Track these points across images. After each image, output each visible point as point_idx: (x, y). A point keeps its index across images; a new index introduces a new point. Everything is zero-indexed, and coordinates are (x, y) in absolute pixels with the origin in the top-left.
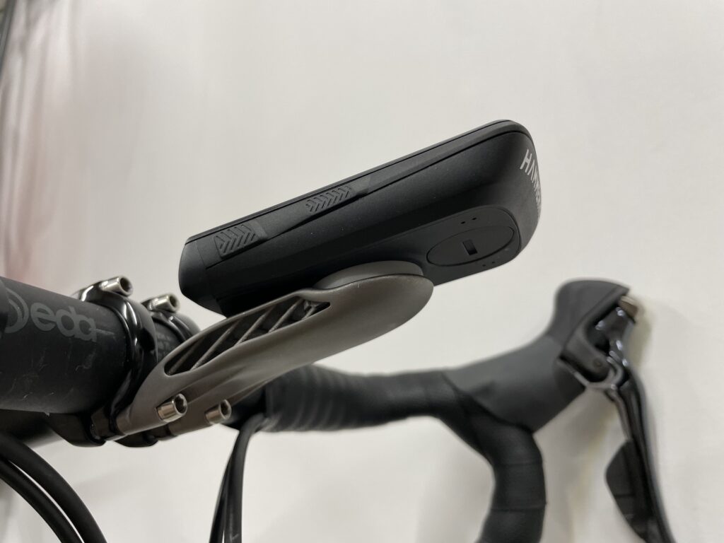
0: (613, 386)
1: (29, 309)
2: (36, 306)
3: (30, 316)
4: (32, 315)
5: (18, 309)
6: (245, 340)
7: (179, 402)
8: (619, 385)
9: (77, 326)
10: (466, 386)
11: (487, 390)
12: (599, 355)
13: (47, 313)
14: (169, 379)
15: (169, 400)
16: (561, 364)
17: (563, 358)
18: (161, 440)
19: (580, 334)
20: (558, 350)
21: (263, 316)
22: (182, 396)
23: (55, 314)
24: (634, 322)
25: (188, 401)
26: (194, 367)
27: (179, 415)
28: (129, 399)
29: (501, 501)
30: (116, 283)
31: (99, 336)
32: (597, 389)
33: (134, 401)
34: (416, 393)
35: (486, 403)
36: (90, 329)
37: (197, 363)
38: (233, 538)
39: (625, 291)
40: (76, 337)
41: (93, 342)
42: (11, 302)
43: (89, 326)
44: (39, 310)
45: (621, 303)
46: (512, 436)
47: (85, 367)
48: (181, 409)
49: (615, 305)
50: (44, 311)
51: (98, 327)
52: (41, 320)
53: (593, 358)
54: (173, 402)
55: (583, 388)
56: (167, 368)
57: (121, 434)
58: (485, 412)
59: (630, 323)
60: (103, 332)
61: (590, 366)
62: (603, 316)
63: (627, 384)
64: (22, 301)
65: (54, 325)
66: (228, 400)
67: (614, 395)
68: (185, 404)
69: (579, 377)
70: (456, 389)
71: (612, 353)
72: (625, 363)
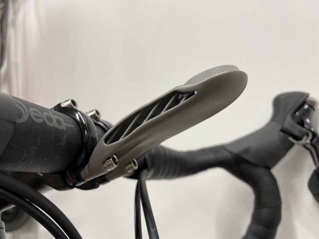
0: (308, 141)
1: (29, 110)
2: (32, 109)
3: (29, 114)
4: (30, 114)
5: (22, 110)
6: (148, 120)
7: (114, 159)
8: (311, 141)
9: (55, 121)
10: (236, 150)
11: (247, 151)
12: (299, 127)
13: (38, 113)
14: (108, 146)
15: (109, 158)
16: (281, 134)
17: (283, 131)
18: (102, 184)
19: (289, 118)
20: (279, 127)
21: (156, 106)
22: (115, 157)
23: (42, 114)
24: (314, 109)
25: (118, 159)
26: (120, 139)
27: (115, 166)
28: (86, 160)
29: (259, 203)
30: (69, 102)
31: (67, 127)
32: (299, 144)
33: (89, 162)
34: (211, 157)
35: (247, 157)
36: (62, 123)
37: (122, 137)
38: (153, 230)
39: (307, 95)
40: (55, 127)
41: (64, 130)
42: (18, 106)
43: (61, 122)
44: (34, 112)
45: (307, 101)
46: (261, 172)
47: (62, 144)
48: (116, 163)
49: (304, 103)
50: (37, 112)
51: (65, 122)
52: (36, 117)
53: (297, 130)
54: (111, 159)
55: (292, 145)
56: (106, 141)
57: (84, 181)
58: (247, 161)
59: (312, 110)
60: (69, 125)
61: (296, 133)
62: (298, 110)
63: (315, 140)
64: (24, 106)
65: (43, 120)
66: (136, 159)
67: (309, 146)
68: (117, 160)
69: (291, 139)
70: (230, 152)
71: (306, 126)
72: (312, 130)
